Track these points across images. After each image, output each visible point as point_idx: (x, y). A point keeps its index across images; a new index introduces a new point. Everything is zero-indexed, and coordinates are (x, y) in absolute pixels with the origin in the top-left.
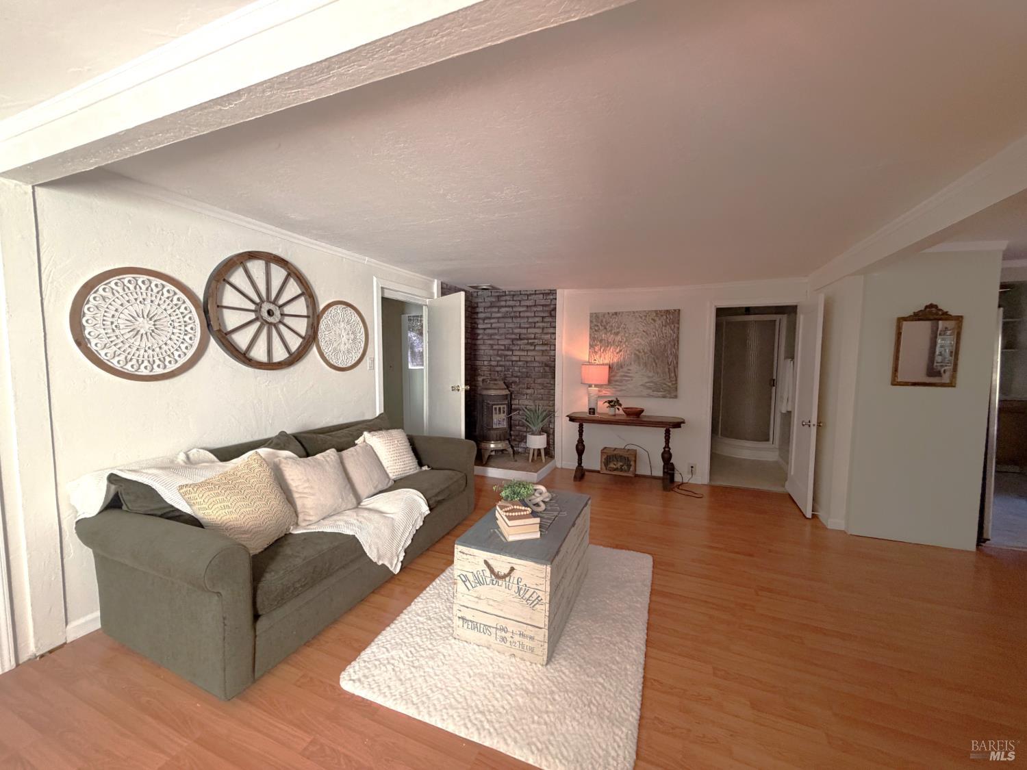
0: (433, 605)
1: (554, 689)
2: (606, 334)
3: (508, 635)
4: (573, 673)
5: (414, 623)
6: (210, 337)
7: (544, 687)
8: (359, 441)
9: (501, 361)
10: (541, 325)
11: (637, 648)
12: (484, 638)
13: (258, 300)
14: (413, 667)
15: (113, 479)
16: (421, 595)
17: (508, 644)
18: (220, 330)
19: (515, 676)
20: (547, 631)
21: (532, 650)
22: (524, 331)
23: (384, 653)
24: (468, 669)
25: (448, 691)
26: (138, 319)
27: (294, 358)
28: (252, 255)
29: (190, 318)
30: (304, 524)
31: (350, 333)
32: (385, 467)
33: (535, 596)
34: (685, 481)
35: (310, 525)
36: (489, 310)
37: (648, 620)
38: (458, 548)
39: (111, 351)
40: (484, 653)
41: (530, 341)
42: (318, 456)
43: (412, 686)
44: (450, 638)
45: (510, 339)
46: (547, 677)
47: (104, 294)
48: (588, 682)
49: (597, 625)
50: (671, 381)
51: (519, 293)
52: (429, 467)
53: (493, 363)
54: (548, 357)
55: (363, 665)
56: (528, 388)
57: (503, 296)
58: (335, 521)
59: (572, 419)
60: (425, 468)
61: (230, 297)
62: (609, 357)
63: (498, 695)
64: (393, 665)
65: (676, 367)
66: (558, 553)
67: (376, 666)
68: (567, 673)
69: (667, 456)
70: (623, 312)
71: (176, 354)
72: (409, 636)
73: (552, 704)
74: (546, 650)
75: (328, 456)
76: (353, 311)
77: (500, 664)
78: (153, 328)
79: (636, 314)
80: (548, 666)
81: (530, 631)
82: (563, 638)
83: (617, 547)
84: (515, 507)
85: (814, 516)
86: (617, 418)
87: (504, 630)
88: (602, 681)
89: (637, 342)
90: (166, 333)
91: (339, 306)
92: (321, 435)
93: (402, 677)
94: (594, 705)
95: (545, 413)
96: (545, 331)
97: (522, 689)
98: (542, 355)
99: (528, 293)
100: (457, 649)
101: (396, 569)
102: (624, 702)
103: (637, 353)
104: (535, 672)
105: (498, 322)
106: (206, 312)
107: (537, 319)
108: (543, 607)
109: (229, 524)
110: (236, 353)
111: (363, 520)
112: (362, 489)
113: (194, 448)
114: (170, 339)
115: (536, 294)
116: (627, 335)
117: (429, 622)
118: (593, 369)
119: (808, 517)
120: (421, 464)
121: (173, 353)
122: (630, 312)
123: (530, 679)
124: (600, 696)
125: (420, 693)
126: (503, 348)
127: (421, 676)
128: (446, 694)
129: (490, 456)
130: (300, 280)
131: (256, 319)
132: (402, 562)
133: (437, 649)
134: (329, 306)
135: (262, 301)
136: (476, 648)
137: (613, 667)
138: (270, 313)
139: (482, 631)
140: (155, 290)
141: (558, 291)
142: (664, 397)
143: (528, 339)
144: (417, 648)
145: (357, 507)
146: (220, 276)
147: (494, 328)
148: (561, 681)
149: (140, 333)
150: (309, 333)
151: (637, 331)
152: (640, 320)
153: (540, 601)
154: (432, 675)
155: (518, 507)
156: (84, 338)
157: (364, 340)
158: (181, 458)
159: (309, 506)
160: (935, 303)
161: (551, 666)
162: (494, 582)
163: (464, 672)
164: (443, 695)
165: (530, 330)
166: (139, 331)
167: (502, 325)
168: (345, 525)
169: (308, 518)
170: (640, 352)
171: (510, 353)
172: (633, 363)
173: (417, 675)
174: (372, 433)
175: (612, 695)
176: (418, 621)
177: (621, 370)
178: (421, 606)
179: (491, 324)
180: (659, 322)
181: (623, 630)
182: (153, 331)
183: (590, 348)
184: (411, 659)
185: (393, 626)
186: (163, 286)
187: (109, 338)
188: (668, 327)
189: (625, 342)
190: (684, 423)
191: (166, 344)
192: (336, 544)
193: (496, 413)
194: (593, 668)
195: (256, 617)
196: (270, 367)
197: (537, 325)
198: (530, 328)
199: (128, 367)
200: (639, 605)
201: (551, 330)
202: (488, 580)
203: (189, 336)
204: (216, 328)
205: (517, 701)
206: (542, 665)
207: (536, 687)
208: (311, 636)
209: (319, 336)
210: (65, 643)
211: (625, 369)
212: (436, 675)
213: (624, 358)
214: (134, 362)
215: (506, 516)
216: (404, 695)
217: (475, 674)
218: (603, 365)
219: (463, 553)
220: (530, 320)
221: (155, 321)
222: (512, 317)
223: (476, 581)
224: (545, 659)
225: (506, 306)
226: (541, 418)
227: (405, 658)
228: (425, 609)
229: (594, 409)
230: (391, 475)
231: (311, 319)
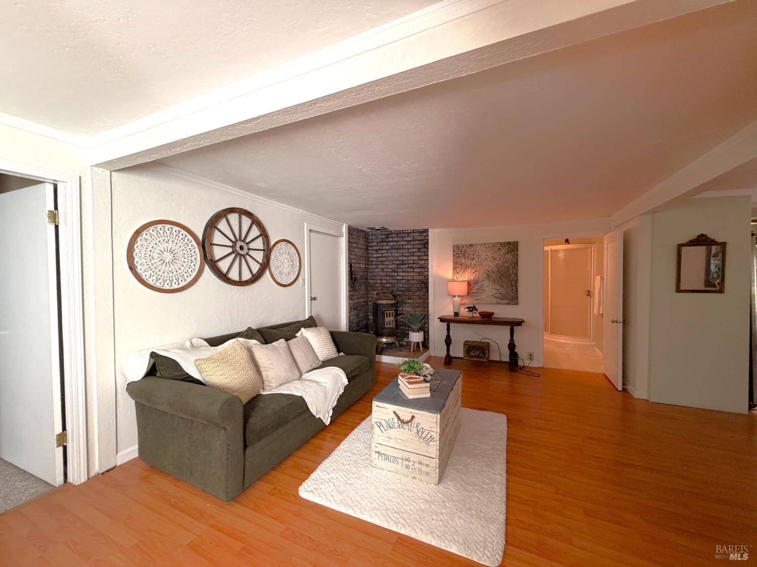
0: (355, 445)
1: (445, 499)
2: (464, 259)
3: (410, 464)
4: (456, 489)
5: (344, 457)
6: (205, 264)
7: (438, 498)
8: (298, 334)
9: (389, 280)
10: (418, 254)
11: (501, 475)
12: (392, 466)
13: (233, 239)
14: (347, 484)
15: (153, 355)
16: (346, 439)
17: (410, 470)
18: (211, 260)
19: (417, 490)
20: (438, 460)
21: (427, 474)
22: (406, 258)
23: (325, 475)
24: (384, 486)
25: (372, 499)
26: (165, 253)
27: (255, 278)
28: (232, 210)
29: (194, 252)
30: (268, 388)
31: (290, 261)
32: (316, 352)
33: (429, 436)
34: (526, 365)
35: (272, 389)
36: (381, 244)
37: (507, 457)
38: (375, 404)
39: (148, 274)
40: (394, 476)
41: (410, 265)
42: (274, 343)
43: (348, 496)
44: (370, 466)
45: (395, 264)
46: (439, 492)
47: (146, 237)
48: (468, 496)
49: (471, 459)
50: (513, 292)
51: (402, 232)
52: (344, 353)
53: (384, 281)
54: (423, 277)
55: (313, 482)
56: (409, 299)
57: (390, 234)
58: (288, 387)
59: (442, 320)
60: (342, 354)
61: (217, 238)
62: (467, 276)
63: (406, 502)
64: (333, 482)
65: (516, 282)
66: (444, 406)
67: (322, 483)
68: (453, 490)
69: (512, 346)
70: (476, 244)
71: (186, 275)
72: (341, 465)
73: (444, 508)
74: (438, 473)
75: (281, 344)
76: (292, 246)
77: (406, 483)
78: (173, 258)
79: (486, 245)
80: (439, 485)
81: (425, 460)
82: (447, 467)
83: (480, 409)
84: (412, 376)
85: (624, 390)
86: (474, 319)
87: (408, 460)
88: (478, 495)
89: (487, 265)
90: (180, 262)
91: (283, 243)
92: (274, 330)
93: (341, 490)
94: (473, 510)
95: (422, 317)
96: (421, 258)
97: (423, 499)
98: (419, 275)
99: (409, 232)
100: (375, 474)
101: (327, 422)
102: (494, 508)
103: (488, 272)
104: (431, 489)
105: (387, 253)
106: (204, 247)
107: (414, 250)
108: (435, 443)
109: (225, 386)
110: (221, 275)
111: (306, 387)
112: (303, 366)
113: (194, 338)
114: (182, 265)
115: (413, 232)
116: (479, 260)
117: (354, 456)
118: (456, 285)
119: (619, 390)
120: (339, 351)
121: (183, 275)
122: (481, 244)
123: (428, 493)
124: (477, 504)
125: (353, 500)
126: (391, 270)
127: (353, 490)
128: (372, 501)
129: (383, 348)
130: (260, 226)
131: (233, 252)
132: (331, 417)
133: (362, 474)
134: (277, 243)
135: (237, 240)
136: (388, 473)
137: (485, 486)
138: (241, 248)
139: (392, 461)
140: (175, 234)
141: (430, 231)
142: (508, 304)
143: (408, 264)
144: (348, 472)
145: (299, 379)
146: (212, 225)
147: (385, 257)
148: (449, 495)
149: (166, 261)
150: (265, 261)
151: (487, 257)
152: (489, 249)
153: (432, 439)
154: (361, 489)
155: (414, 376)
156: (134, 265)
157: (298, 265)
158: (188, 344)
159: (270, 377)
160: (704, 233)
161: (441, 485)
162: (400, 427)
163: (381, 488)
164: (369, 501)
165: (410, 258)
166: (164, 261)
167: (390, 254)
168: (295, 389)
169: (271, 385)
170: (490, 272)
171: (396, 274)
172: (485, 280)
173: (350, 489)
174: (307, 329)
175: (486, 504)
176: (346, 455)
177: (477, 285)
178: (347, 446)
179: (382, 254)
180: (503, 250)
181: (489, 463)
182: (172, 260)
183: (453, 270)
184: (345, 479)
185: (329, 458)
186: (179, 231)
187: (148, 265)
188: (510, 253)
189: (479, 265)
190: (524, 322)
191: (180, 269)
192: (291, 401)
193: (387, 317)
194: (470, 487)
195: (245, 446)
196: (240, 284)
197: (415, 254)
198: (411, 256)
199: (158, 284)
200: (499, 447)
201: (425, 258)
202: (396, 425)
203: (194, 263)
204: (209, 258)
205: (420, 506)
206: (435, 485)
207: (432, 498)
208: (277, 464)
209: (271, 263)
210: (116, 466)
211: (479, 284)
212: (362, 489)
213: (478, 277)
214: (161, 280)
215: (407, 382)
216: (343, 501)
217: (389, 489)
218: (463, 281)
219: (379, 407)
220: (410, 251)
221: (174, 254)
222: (397, 249)
223: (388, 426)
224: (437, 479)
225: (392, 241)
226: (419, 320)
227: (341, 479)
228: (350, 448)
229: (457, 313)
230: (320, 358)
231: (266, 252)
